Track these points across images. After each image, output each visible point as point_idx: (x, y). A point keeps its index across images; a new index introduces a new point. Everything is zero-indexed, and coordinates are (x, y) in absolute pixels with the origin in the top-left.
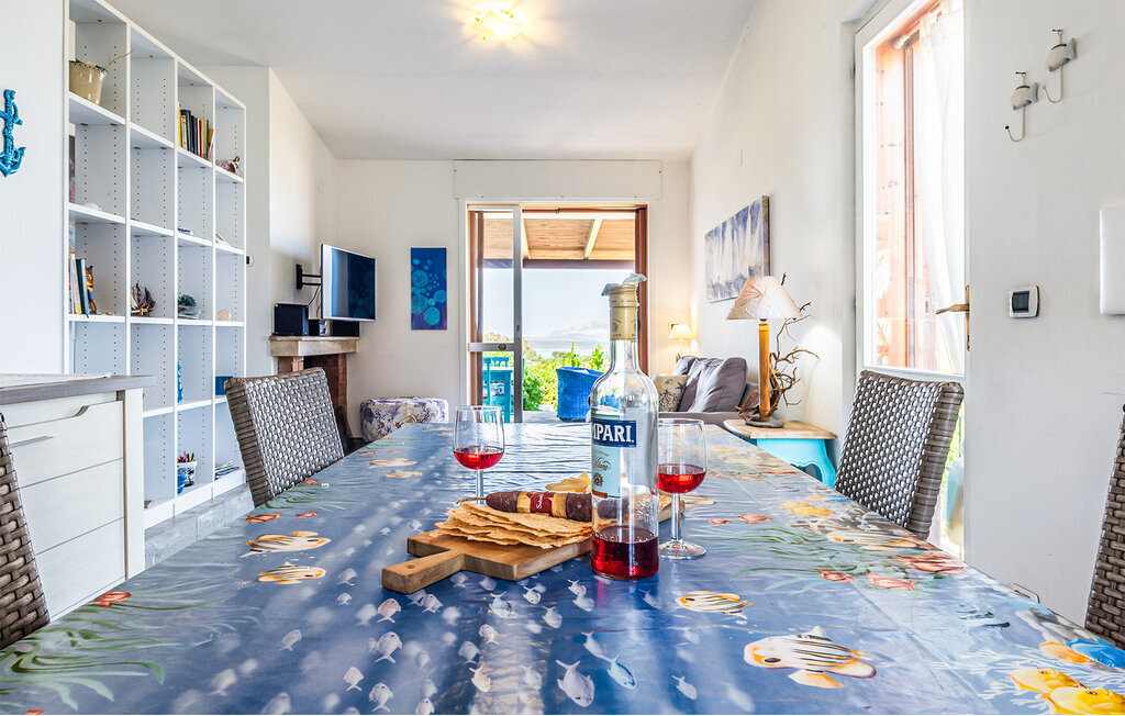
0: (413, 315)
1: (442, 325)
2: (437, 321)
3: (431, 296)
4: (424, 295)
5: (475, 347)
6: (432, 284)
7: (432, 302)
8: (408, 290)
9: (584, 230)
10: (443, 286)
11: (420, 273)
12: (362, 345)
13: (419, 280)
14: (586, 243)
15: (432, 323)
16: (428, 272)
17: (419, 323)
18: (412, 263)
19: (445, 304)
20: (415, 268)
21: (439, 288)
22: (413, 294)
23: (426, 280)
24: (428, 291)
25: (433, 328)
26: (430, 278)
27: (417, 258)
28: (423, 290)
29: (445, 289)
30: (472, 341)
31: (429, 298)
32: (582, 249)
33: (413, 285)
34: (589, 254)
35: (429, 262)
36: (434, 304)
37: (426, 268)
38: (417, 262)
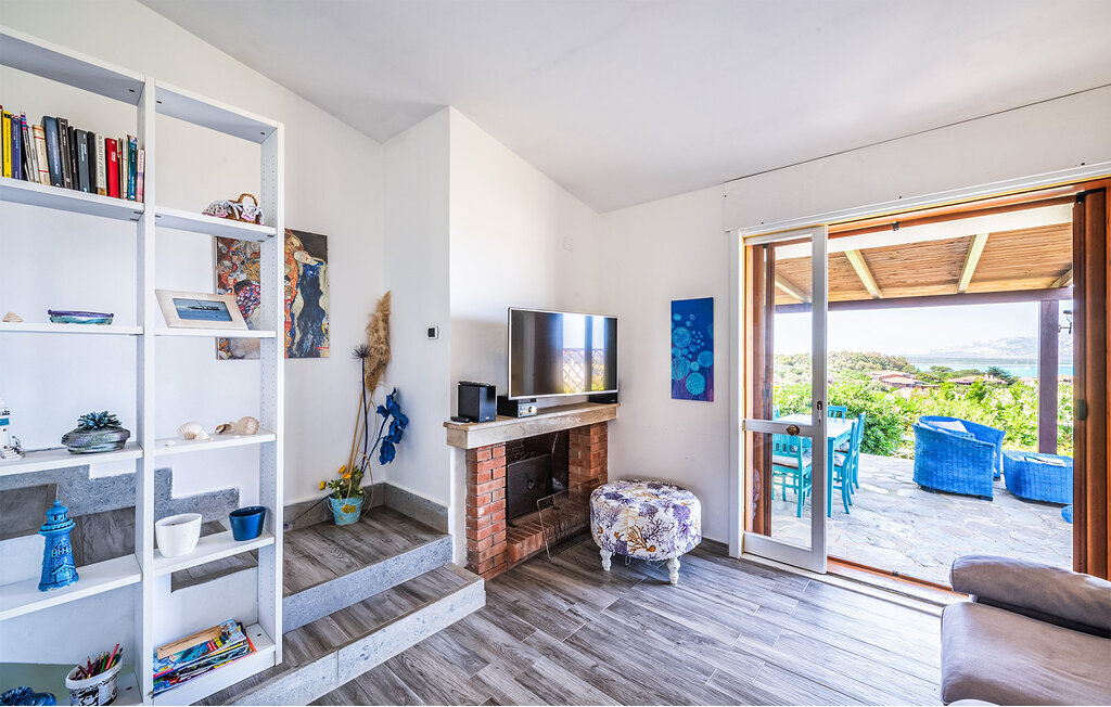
0: (673, 381)
1: (707, 395)
2: (699, 390)
3: (694, 359)
4: (686, 357)
5: (761, 426)
6: (696, 344)
7: (695, 366)
8: (669, 351)
9: (956, 258)
10: (709, 345)
11: (682, 330)
12: (622, 411)
13: (681, 338)
14: (961, 275)
15: (695, 393)
16: (690, 329)
17: (680, 391)
18: (673, 320)
19: (711, 369)
20: (676, 325)
21: (704, 349)
22: (673, 357)
23: (688, 340)
24: (690, 352)
25: (696, 398)
26: (693, 336)
27: (679, 313)
28: (685, 351)
29: (712, 351)
30: (756, 416)
31: (691, 361)
32: (956, 282)
33: (673, 345)
34: (965, 285)
35: (692, 317)
36: (697, 368)
37: (688, 324)
38: (678, 317)
